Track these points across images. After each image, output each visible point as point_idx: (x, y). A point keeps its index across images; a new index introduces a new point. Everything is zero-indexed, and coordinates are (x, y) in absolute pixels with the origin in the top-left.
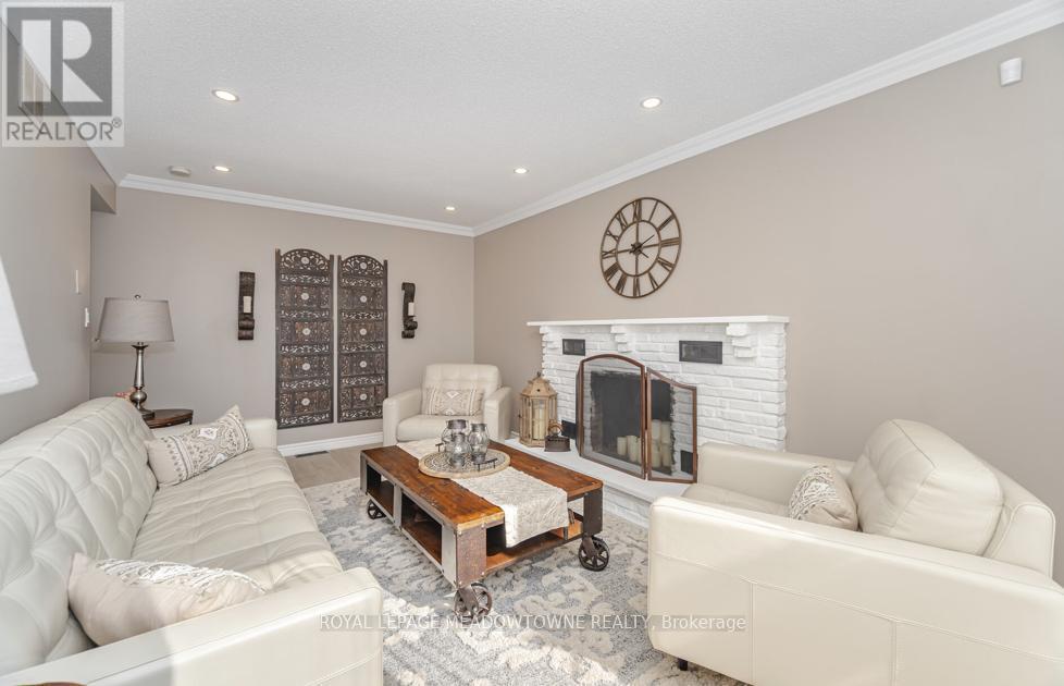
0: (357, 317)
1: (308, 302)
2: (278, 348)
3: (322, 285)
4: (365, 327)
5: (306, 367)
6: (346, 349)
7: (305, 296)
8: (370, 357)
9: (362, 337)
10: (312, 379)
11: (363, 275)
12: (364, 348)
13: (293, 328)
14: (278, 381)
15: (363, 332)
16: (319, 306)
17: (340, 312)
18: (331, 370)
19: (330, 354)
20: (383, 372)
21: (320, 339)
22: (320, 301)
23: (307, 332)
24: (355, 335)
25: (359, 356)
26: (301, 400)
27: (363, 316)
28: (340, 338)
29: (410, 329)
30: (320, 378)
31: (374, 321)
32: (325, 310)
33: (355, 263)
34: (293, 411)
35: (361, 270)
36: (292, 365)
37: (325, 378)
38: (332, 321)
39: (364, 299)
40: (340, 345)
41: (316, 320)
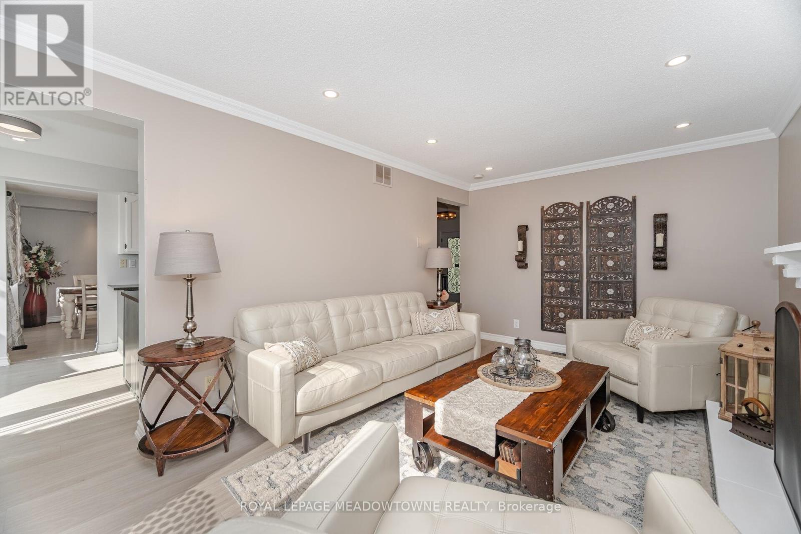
0: (605, 250)
1: (563, 241)
2: (543, 275)
3: (574, 227)
4: (612, 259)
5: (562, 289)
6: (594, 278)
7: (561, 237)
8: (617, 286)
9: (609, 268)
10: (566, 299)
11: (610, 214)
12: (611, 277)
13: (552, 261)
14: (543, 298)
15: (610, 263)
16: (570, 244)
17: (588, 247)
18: (581, 293)
19: (580, 281)
20: (631, 300)
21: (574, 269)
22: (572, 240)
23: (562, 263)
24: (602, 266)
25: (607, 284)
26: (558, 313)
27: (610, 249)
28: (588, 268)
29: (660, 260)
30: (573, 299)
31: (622, 253)
32: (576, 246)
33: (603, 205)
34: (552, 320)
35: (608, 209)
36: (552, 287)
37: (577, 299)
38: (582, 255)
39: (611, 235)
40: (588, 274)
41: (569, 254)
